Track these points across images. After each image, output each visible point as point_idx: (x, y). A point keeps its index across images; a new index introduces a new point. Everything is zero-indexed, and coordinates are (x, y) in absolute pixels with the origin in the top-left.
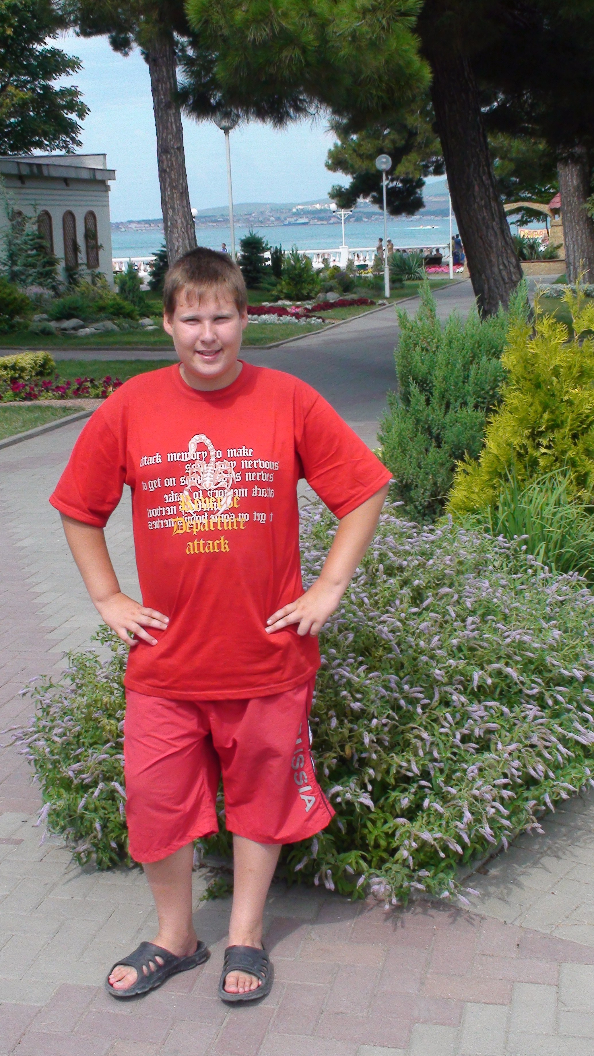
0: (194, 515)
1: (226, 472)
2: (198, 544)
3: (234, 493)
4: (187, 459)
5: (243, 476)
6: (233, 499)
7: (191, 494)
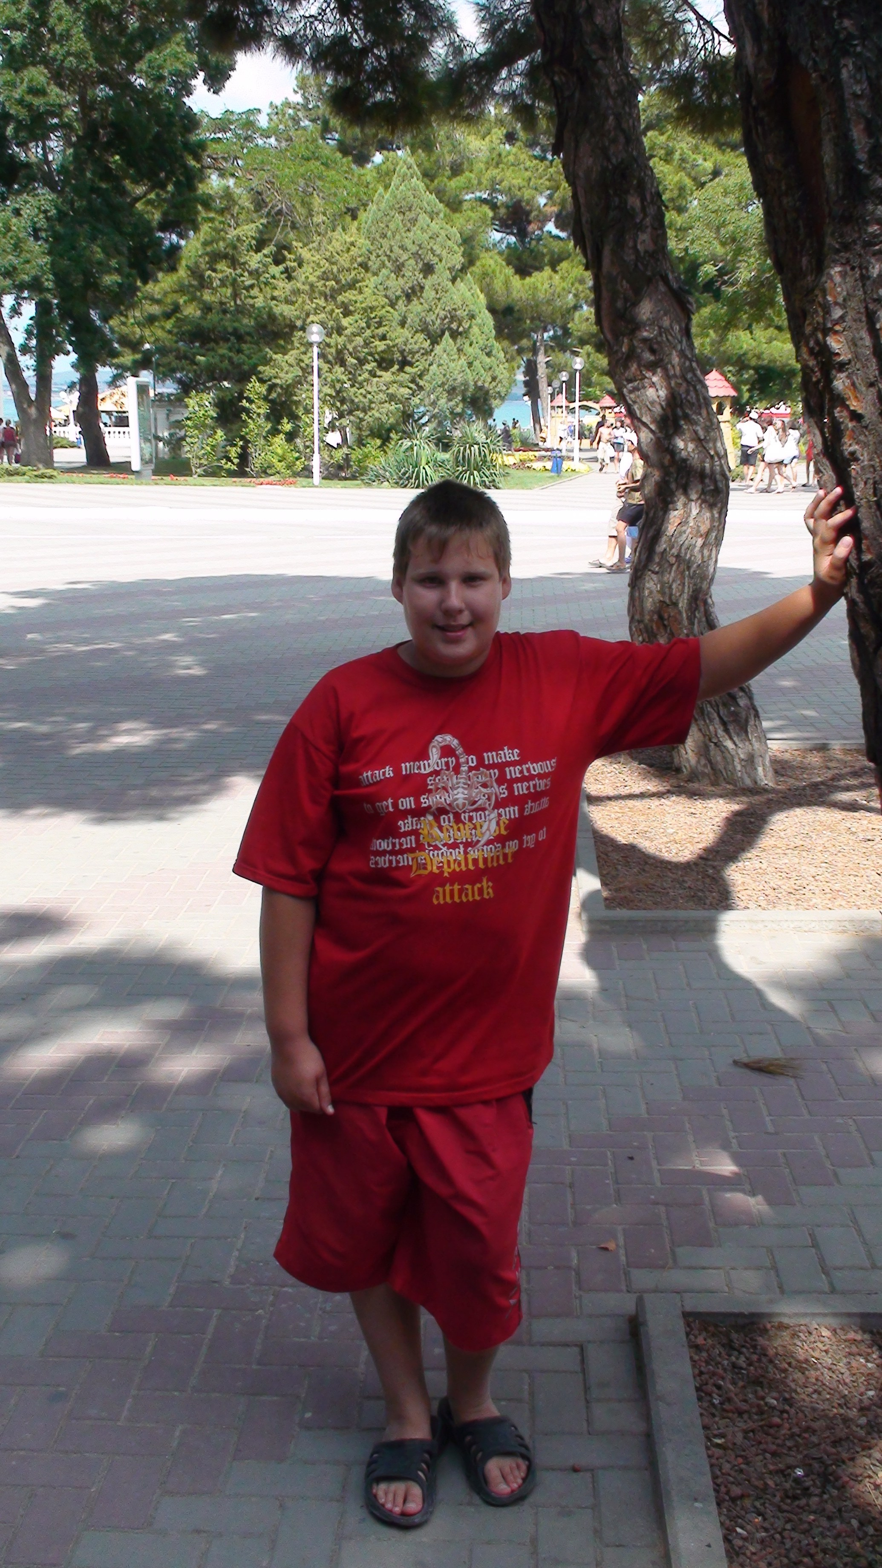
0: (444, 849)
1: (485, 785)
2: (452, 891)
3: (500, 815)
4: (428, 771)
5: (510, 789)
6: (498, 824)
7: (437, 819)
